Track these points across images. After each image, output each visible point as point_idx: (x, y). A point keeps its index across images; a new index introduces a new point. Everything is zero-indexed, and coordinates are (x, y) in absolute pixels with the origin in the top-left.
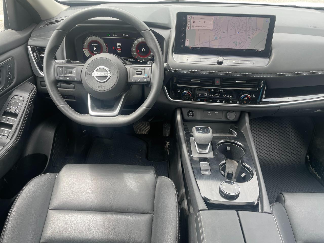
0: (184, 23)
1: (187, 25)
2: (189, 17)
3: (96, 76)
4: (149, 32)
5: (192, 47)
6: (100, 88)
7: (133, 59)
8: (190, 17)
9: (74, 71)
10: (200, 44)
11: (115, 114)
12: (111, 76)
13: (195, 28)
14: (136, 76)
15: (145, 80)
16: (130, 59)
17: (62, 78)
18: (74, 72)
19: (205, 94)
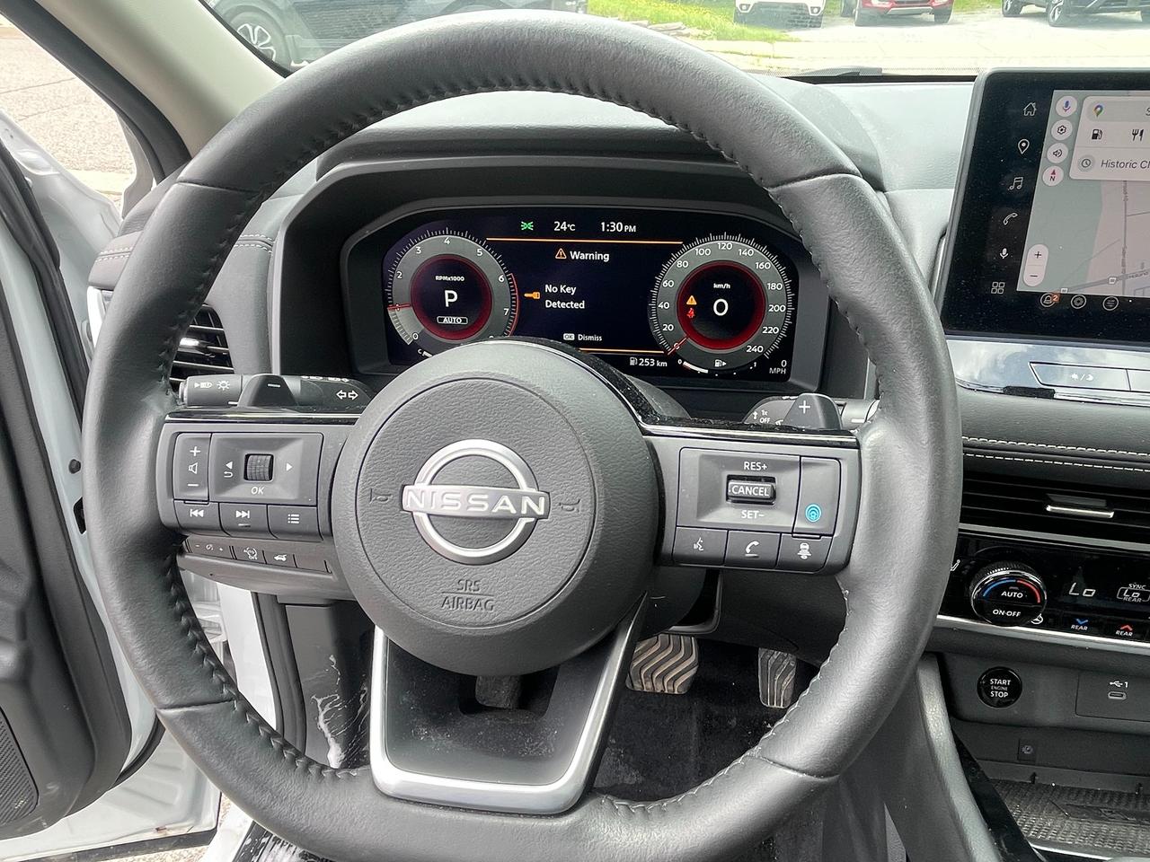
0: (1024, 144)
1: (1048, 153)
2: (1062, 102)
3: (429, 515)
4: (853, 180)
5: (1065, 298)
6: (456, 602)
7: (658, 357)
8: (1074, 105)
9: (288, 461)
10: (1123, 277)
11: (553, 795)
12: (541, 512)
13: (1096, 173)
14: (727, 515)
15: (804, 552)
16: (639, 356)
17: (201, 513)
18: (289, 467)
19: (1130, 592)
